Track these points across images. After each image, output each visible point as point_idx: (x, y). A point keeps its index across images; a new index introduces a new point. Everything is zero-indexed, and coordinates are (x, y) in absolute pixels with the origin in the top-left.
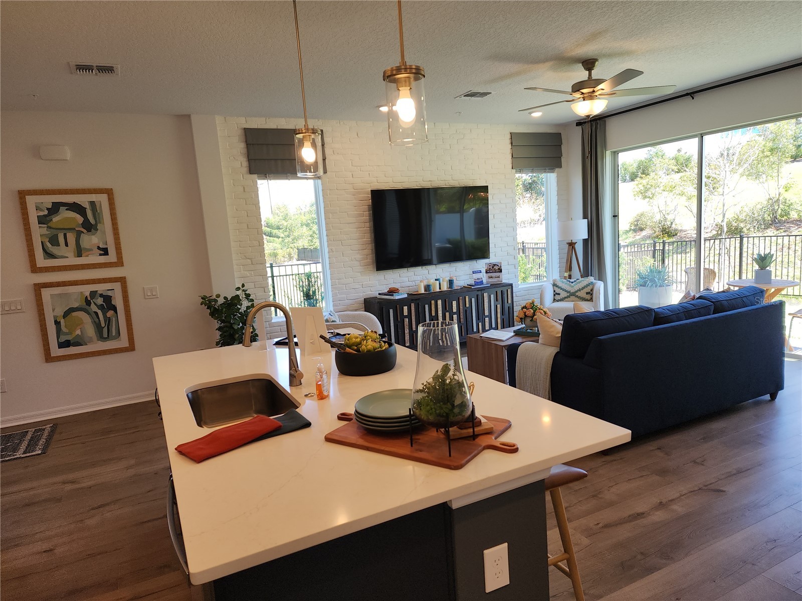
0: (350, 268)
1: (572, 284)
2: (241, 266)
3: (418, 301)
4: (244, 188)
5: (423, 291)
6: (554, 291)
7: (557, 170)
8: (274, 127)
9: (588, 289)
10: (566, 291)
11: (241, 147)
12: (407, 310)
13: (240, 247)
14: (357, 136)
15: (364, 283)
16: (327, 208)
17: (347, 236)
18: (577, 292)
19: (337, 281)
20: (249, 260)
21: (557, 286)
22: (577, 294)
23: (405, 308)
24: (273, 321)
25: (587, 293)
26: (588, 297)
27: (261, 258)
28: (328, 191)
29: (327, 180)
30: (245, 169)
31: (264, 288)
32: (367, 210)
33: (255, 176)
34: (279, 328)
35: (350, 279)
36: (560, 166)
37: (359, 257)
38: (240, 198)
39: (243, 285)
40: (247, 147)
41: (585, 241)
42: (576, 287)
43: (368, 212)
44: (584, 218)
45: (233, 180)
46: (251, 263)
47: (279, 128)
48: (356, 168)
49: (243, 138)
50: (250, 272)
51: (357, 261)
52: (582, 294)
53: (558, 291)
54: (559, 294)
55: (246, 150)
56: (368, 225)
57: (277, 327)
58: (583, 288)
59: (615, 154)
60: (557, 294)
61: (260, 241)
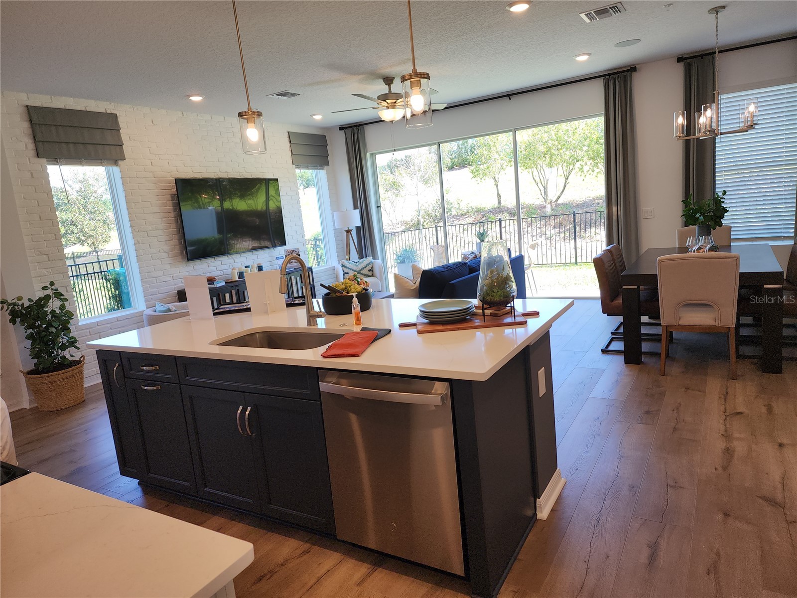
0: (158, 260)
1: (357, 264)
2: (36, 264)
3: (237, 288)
4: (32, 173)
5: (237, 279)
6: (343, 271)
7: (326, 167)
8: (62, 106)
9: (369, 267)
10: (353, 270)
11: (24, 126)
12: (228, 297)
13: (33, 241)
14: (152, 124)
15: (174, 275)
16: (128, 197)
17: (152, 226)
18: (361, 270)
19: (147, 274)
20: (45, 256)
21: (345, 267)
22: (362, 272)
23: (227, 295)
24: (80, 324)
25: (369, 271)
26: (370, 273)
27: (58, 254)
28: (128, 179)
29: (126, 167)
30: (31, 151)
31: (66, 287)
32: (170, 199)
33: (44, 160)
34: (88, 330)
35: (160, 271)
36: (328, 165)
37: (166, 248)
38: (28, 185)
39: (52, 284)
40: (32, 128)
41: (358, 228)
42: (360, 267)
43: (171, 202)
44: (355, 208)
45: (18, 164)
46: (47, 259)
47: (67, 108)
48: (154, 155)
49: (26, 116)
50: (48, 270)
51: (165, 252)
52: (365, 271)
53: (346, 270)
54: (348, 273)
55: (31, 130)
56: (172, 214)
57: (85, 331)
58: (366, 267)
59: (373, 155)
60: (345, 273)
61: (57, 234)
